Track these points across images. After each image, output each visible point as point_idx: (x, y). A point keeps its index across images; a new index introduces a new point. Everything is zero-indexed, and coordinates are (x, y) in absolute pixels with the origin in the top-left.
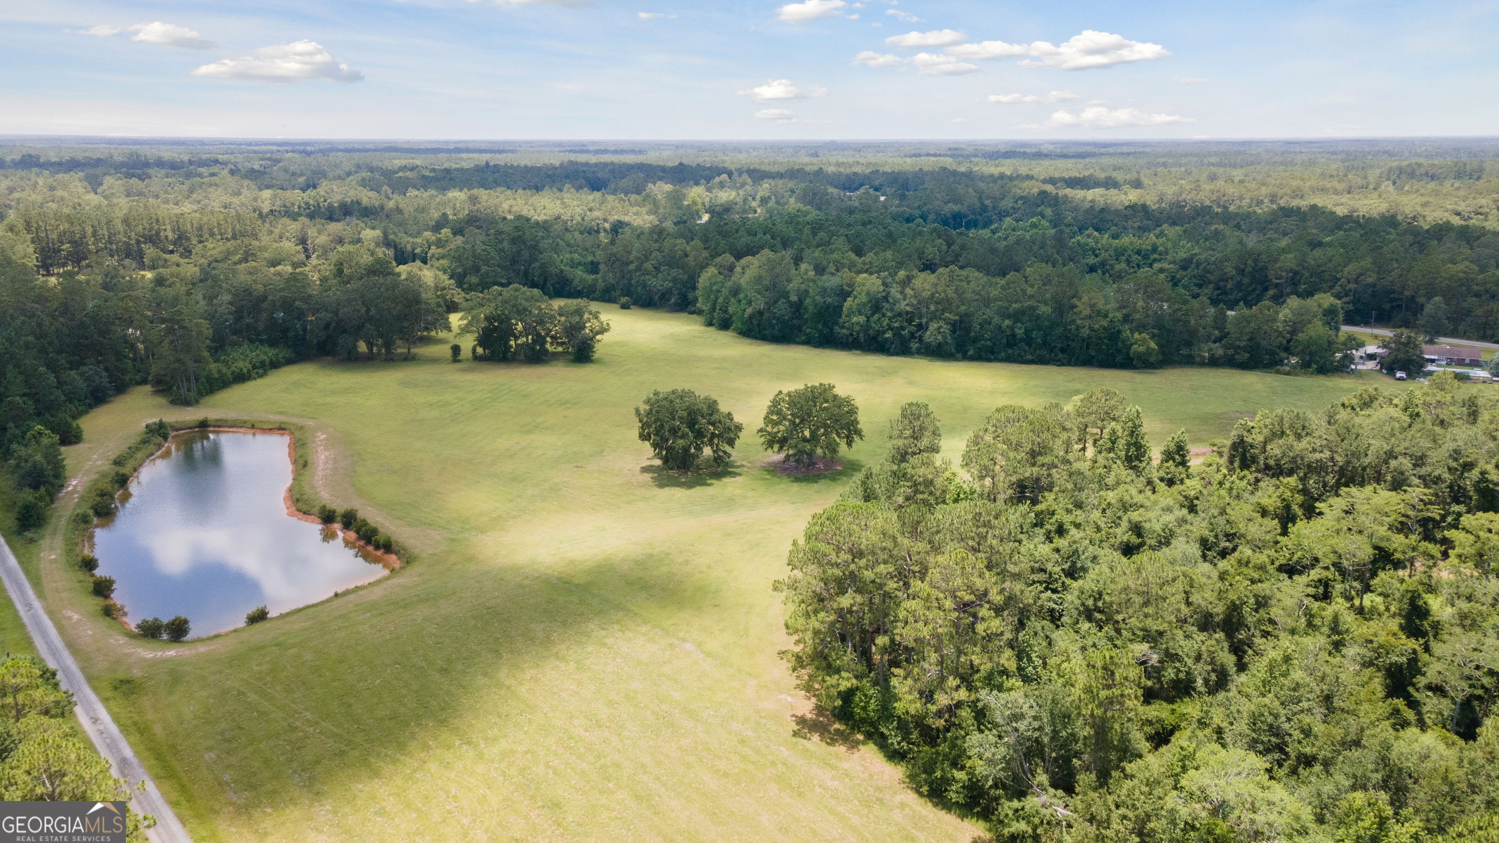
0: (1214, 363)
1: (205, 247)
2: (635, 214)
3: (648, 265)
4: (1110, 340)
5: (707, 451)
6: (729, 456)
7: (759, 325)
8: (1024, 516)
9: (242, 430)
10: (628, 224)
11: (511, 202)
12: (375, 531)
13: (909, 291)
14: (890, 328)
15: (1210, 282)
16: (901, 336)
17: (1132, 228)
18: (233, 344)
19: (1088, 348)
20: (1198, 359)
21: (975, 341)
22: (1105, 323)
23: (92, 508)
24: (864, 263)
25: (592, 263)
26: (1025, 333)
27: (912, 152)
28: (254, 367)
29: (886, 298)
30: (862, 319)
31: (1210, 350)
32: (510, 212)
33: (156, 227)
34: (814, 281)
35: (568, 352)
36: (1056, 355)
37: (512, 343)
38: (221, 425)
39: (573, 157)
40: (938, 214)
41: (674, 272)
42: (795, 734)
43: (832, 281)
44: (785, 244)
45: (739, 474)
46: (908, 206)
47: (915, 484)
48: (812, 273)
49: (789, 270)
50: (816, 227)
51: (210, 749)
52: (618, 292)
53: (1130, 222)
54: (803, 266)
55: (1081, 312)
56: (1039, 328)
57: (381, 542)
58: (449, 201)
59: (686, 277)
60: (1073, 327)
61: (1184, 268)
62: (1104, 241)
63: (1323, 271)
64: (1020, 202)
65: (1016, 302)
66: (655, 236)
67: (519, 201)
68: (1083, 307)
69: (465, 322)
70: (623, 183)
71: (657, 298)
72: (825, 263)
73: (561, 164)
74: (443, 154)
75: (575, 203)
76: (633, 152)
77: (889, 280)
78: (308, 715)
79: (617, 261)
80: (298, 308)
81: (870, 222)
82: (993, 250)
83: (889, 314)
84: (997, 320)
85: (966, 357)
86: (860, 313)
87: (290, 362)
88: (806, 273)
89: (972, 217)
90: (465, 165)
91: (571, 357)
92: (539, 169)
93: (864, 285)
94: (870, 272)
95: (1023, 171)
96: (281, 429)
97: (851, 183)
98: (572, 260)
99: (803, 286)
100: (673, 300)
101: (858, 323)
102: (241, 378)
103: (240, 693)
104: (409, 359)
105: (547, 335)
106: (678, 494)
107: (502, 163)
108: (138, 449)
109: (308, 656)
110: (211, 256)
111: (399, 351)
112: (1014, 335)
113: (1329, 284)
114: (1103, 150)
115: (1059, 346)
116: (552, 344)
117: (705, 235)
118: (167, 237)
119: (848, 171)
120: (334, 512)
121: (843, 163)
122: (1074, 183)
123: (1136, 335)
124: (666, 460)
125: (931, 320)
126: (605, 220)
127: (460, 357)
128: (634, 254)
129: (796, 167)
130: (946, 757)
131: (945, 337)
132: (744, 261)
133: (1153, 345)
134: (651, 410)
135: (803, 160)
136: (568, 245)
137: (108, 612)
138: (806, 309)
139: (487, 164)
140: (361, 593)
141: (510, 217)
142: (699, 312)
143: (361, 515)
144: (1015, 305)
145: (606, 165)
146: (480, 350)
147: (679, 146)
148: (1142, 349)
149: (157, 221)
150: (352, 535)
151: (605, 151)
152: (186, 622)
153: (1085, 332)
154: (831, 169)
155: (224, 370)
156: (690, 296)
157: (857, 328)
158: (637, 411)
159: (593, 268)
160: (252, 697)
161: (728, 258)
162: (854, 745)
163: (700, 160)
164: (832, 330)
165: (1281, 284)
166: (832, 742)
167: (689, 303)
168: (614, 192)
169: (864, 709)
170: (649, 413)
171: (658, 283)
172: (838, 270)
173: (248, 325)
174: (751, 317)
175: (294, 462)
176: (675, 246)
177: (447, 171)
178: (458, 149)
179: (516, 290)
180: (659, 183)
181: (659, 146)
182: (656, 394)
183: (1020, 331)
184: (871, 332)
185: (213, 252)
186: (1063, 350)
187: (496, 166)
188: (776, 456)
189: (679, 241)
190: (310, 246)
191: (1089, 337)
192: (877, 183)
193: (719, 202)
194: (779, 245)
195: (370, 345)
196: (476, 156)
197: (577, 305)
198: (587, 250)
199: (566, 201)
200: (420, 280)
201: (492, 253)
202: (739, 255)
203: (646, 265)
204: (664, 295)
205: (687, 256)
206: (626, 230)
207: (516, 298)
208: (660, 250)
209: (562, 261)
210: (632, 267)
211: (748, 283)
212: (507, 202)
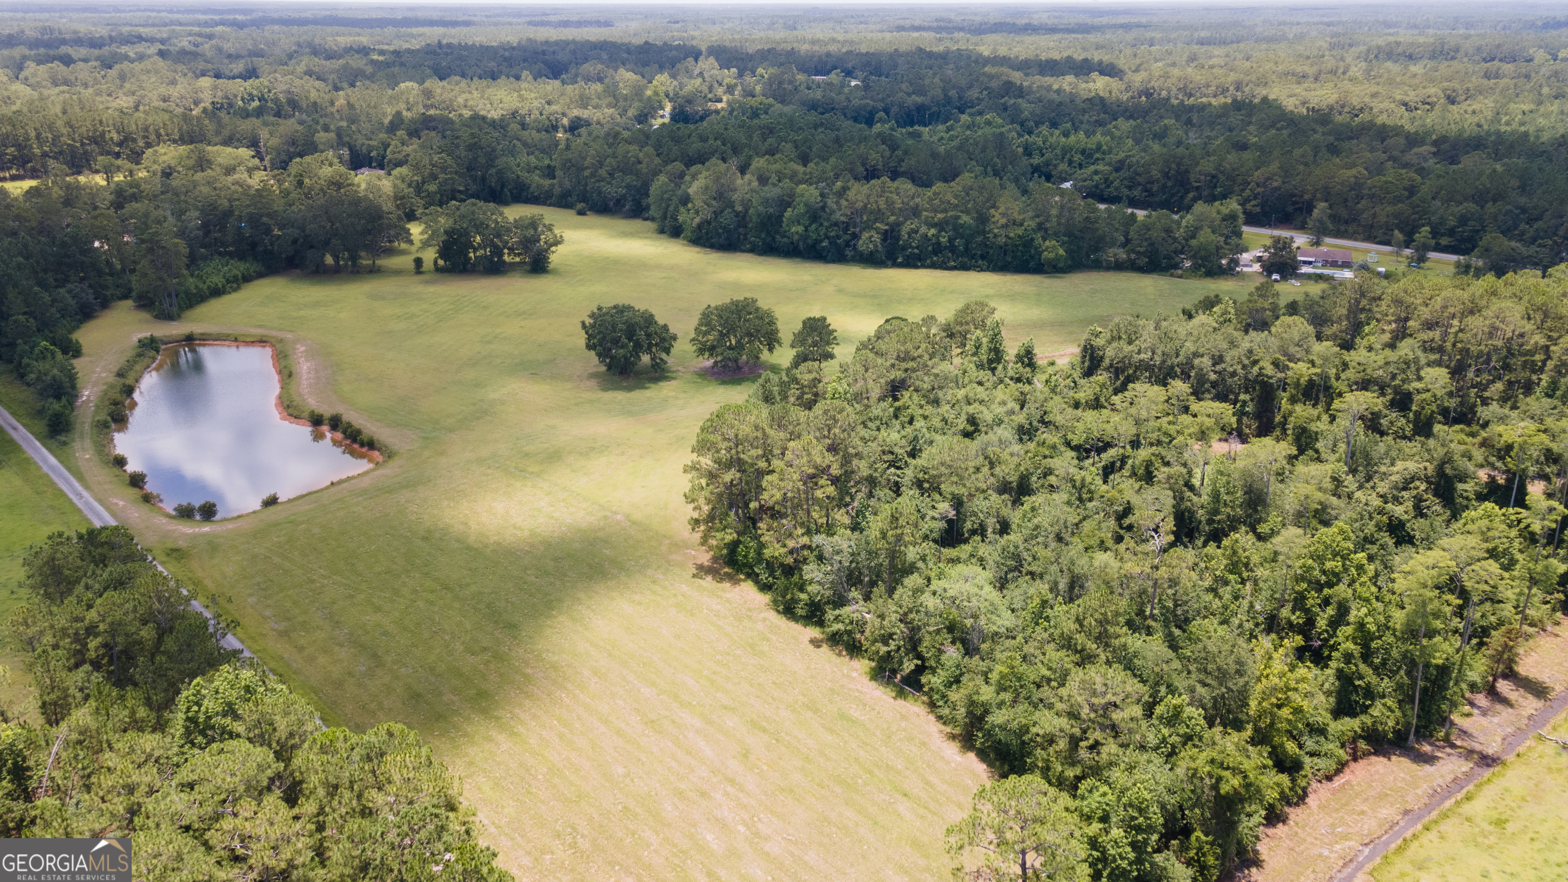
0: (1119, 267)
1: (156, 151)
2: (594, 109)
3: (602, 172)
4: (1024, 246)
5: (646, 359)
6: (666, 363)
7: (707, 233)
8: (884, 410)
9: (227, 343)
10: (588, 124)
11: (467, 95)
12: (359, 432)
13: (844, 203)
14: (827, 237)
15: (1139, 184)
16: (837, 244)
17: (1087, 122)
18: (205, 258)
19: (1005, 255)
20: (1104, 264)
21: (904, 248)
22: (1020, 231)
23: (109, 415)
24: (806, 173)
25: (549, 166)
26: (949, 242)
27: (897, 23)
28: (228, 281)
29: (823, 208)
30: (800, 229)
31: (1115, 255)
32: (467, 108)
33: (101, 129)
34: (758, 192)
35: (525, 262)
36: (976, 262)
37: (472, 255)
38: (206, 339)
39: (532, 31)
40: (901, 106)
41: (628, 179)
42: (694, 576)
43: (771, 192)
44: (735, 151)
45: (674, 378)
46: (872, 99)
47: (803, 386)
48: (755, 184)
49: (735, 180)
50: (768, 131)
51: (251, 595)
52: (575, 198)
53: (1087, 116)
54: (748, 176)
55: (997, 222)
56: (962, 237)
57: (366, 440)
58: (402, 93)
59: (638, 183)
60: (991, 235)
61: (1118, 170)
62: (1053, 140)
63: (1236, 175)
64: (986, 92)
65: (942, 212)
66: (611, 140)
67: (476, 94)
68: (998, 217)
69: (426, 236)
70: (585, 68)
71: (612, 204)
72: (769, 173)
73: (519, 44)
74: (391, 29)
75: (533, 95)
77: (827, 191)
78: (322, 572)
79: (573, 167)
80: (264, 224)
82: (934, 155)
83: (826, 224)
84: (923, 229)
85: (896, 265)
86: (799, 224)
87: (260, 275)
88: (750, 184)
89: (935, 109)
90: (415, 46)
91: (528, 268)
92: (496, 51)
93: (802, 195)
94: (809, 182)
95: (1002, 50)
96: (262, 342)
97: (825, 66)
98: (528, 164)
99: (747, 196)
100: (627, 207)
101: (797, 233)
102: (217, 292)
103: (266, 557)
104: (374, 271)
105: (504, 247)
106: (620, 396)
107: (456, 43)
108: (135, 362)
109: (316, 530)
110: (164, 162)
111: (364, 262)
112: (939, 243)
115: (979, 253)
116: (509, 254)
117: (657, 141)
118: (112, 139)
119: (823, 51)
120: (322, 416)
121: (820, 41)
122: (1048, 67)
123: (1047, 243)
124: (610, 367)
125: (864, 229)
126: (564, 114)
127: (422, 270)
128: (589, 160)
129: (768, 47)
130: (796, 584)
131: (876, 246)
132: (693, 169)
133: (1061, 252)
134: (595, 323)
135: (778, 38)
136: (525, 144)
137: (147, 499)
138: (750, 218)
140: (353, 482)
141: (466, 115)
142: (653, 219)
143: (346, 418)
144: (939, 216)
145: (567, 43)
146: (441, 262)
148: (1052, 255)
149: (101, 122)
150: (339, 435)
152: (214, 505)
153: (1002, 240)
154: (804, 48)
155: (201, 286)
156: (644, 203)
157: (796, 237)
158: (583, 323)
159: (550, 172)
160: (277, 560)
161: (678, 166)
162: (737, 582)
163: (668, 36)
164: (774, 239)
166: (721, 580)
167: (644, 209)
169: (745, 556)
170: (593, 326)
171: (613, 190)
172: (779, 181)
173: (216, 239)
174: (700, 226)
175: (280, 372)
176: (628, 152)
177: (397, 54)
179: (474, 205)
180: (622, 70)
181: (627, 15)
182: (600, 309)
183: (944, 240)
184: (809, 241)
185: (165, 158)
186: (983, 257)
187: (449, 46)
188: (707, 362)
189: (631, 148)
190: (263, 150)
191: (1006, 244)
192: (850, 65)
193: (683, 91)
194: (728, 152)
195: (336, 258)
196: (426, 30)
197: (531, 218)
198: (543, 151)
199: (523, 92)
200: (380, 189)
201: (449, 161)
202: (690, 162)
203: (600, 171)
204: (618, 201)
205: (640, 162)
206: (583, 131)
207: (473, 213)
208: (614, 156)
209: (518, 165)
210: (587, 173)
211: (696, 193)
212: (464, 96)
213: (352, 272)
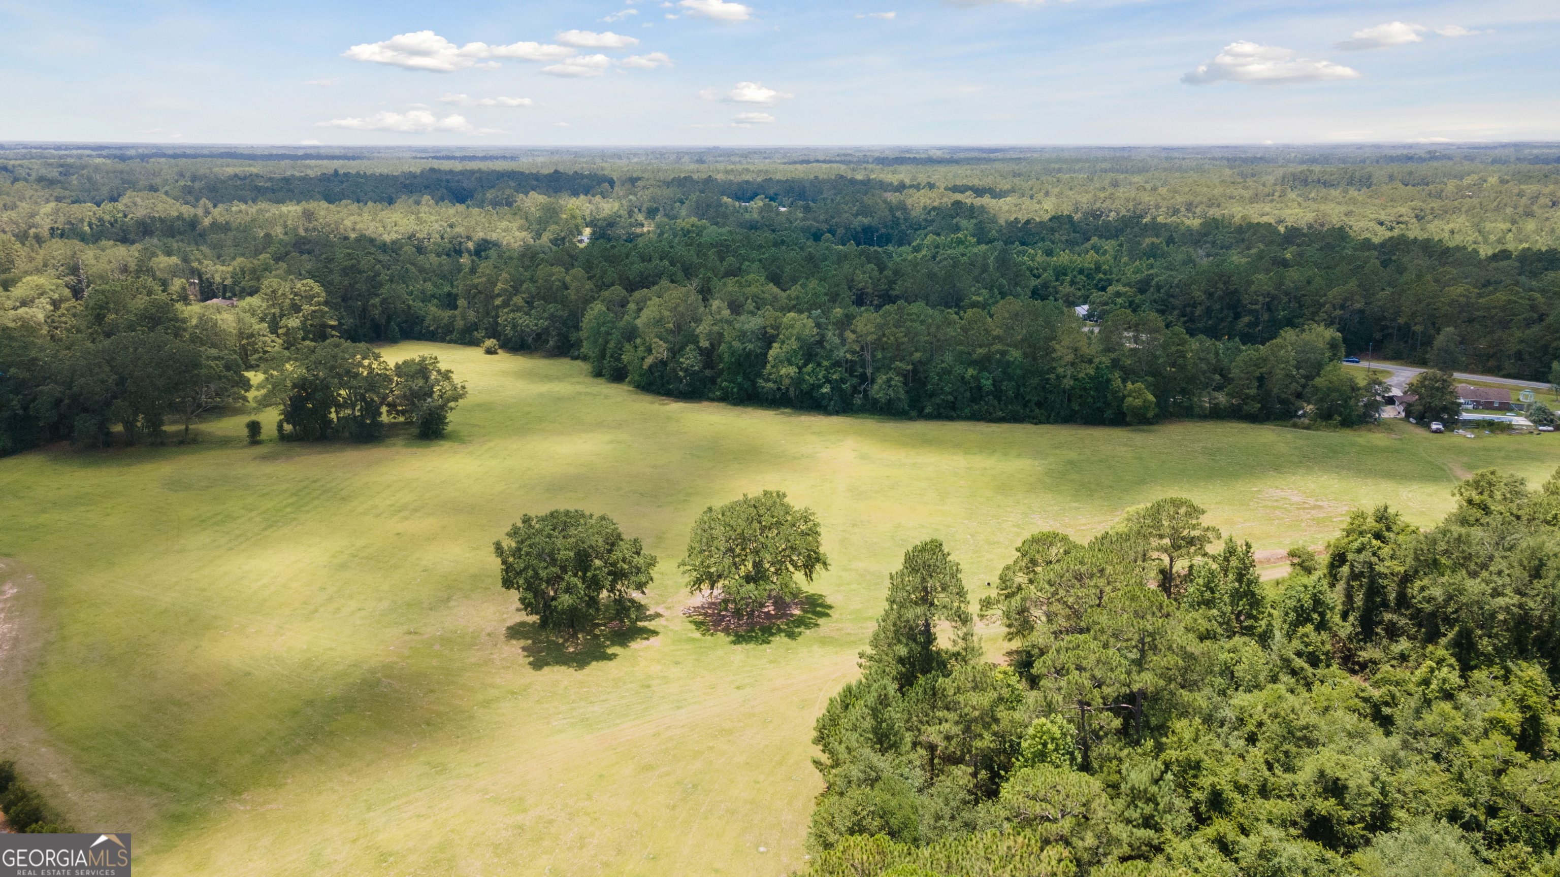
2: (504, 231)
3: (518, 300)
4: (1097, 391)
5: (606, 602)
6: (638, 605)
7: (662, 377)
10: (496, 244)
11: (356, 218)
13: (849, 335)
14: (828, 381)
15: (1174, 308)
16: (841, 390)
17: (1061, 241)
19: (1069, 400)
20: (1197, 410)
21: (932, 395)
22: (1090, 371)
24: (789, 298)
25: (449, 294)
26: (994, 385)
27: (801, 158)
29: (820, 343)
30: (792, 370)
31: (1211, 399)
32: (354, 230)
34: (730, 323)
35: (411, 423)
36: (1032, 411)
37: (333, 416)
39: (436, 164)
40: (847, 228)
41: (551, 308)
43: (752, 323)
44: (688, 272)
45: (655, 633)
46: (814, 219)
48: (726, 313)
49: (697, 308)
50: (722, 249)
52: (482, 334)
53: (1057, 235)
54: (716, 304)
55: (1061, 358)
56: (1010, 378)
58: (280, 217)
59: (566, 313)
60: (1052, 376)
61: (1142, 291)
63: (1304, 295)
64: (933, 213)
65: (980, 346)
66: (527, 263)
67: (366, 216)
68: (1063, 351)
69: (268, 389)
70: (490, 195)
71: (530, 340)
72: (742, 299)
73: (422, 172)
74: (287, 161)
75: (433, 218)
76: (504, 158)
77: (823, 320)
79: (480, 294)
81: (783, 242)
82: (932, 276)
83: (825, 363)
84: (958, 369)
85: (923, 416)
86: (791, 364)
88: (719, 312)
89: (883, 230)
90: (311, 173)
91: (415, 431)
92: (395, 178)
93: (792, 326)
94: (798, 310)
95: (922, 179)
97: (745, 192)
98: (423, 292)
99: (716, 328)
100: (551, 343)
101: (787, 376)
104: (187, 442)
105: (382, 403)
106: (563, 676)
107: (353, 172)
111: (171, 429)
112: (980, 388)
113: (1311, 310)
114: (992, 156)
115: (1035, 399)
116: (389, 413)
117: (588, 260)
119: (739, 179)
121: (732, 171)
122: (979, 192)
123: (1129, 386)
124: (542, 618)
125: (878, 369)
126: (468, 238)
127: (259, 439)
128: (500, 286)
129: (682, 175)
131: (896, 392)
132: (637, 294)
133: (1151, 397)
134: (519, 549)
135: (689, 167)
136: (422, 270)
138: (720, 357)
139: (336, 171)
141: (353, 236)
142: (585, 358)
144: (979, 351)
145: (472, 172)
146: (288, 427)
147: (554, 152)
148: (1138, 402)
151: (473, 158)
153: (1068, 383)
154: (720, 177)
156: (573, 337)
157: (787, 381)
158: (498, 547)
159: (450, 302)
161: (618, 291)
163: (577, 168)
164: (754, 383)
165: (1256, 311)
167: (572, 346)
168: (481, 205)
170: (515, 552)
171: (531, 322)
172: (758, 308)
174: (651, 368)
176: (552, 274)
177: (287, 180)
178: (310, 155)
179: (337, 346)
180: (532, 194)
181: (532, 152)
182: (527, 520)
183: (987, 383)
184: (804, 386)
186: (1039, 405)
187: (346, 175)
188: (705, 598)
189: (556, 269)
190: (83, 277)
191: (1073, 388)
192: (771, 192)
193: (602, 216)
194: (680, 274)
195: (129, 424)
196: (325, 162)
197: (420, 363)
198: (444, 277)
199: (422, 215)
200: (216, 324)
201: (317, 288)
202: (631, 287)
203: (515, 299)
204: (539, 336)
205: (567, 288)
206: (492, 253)
207: (334, 357)
208: (533, 280)
209: (411, 294)
210: (498, 302)
211: (647, 325)
212: (352, 218)
213: (153, 444)
